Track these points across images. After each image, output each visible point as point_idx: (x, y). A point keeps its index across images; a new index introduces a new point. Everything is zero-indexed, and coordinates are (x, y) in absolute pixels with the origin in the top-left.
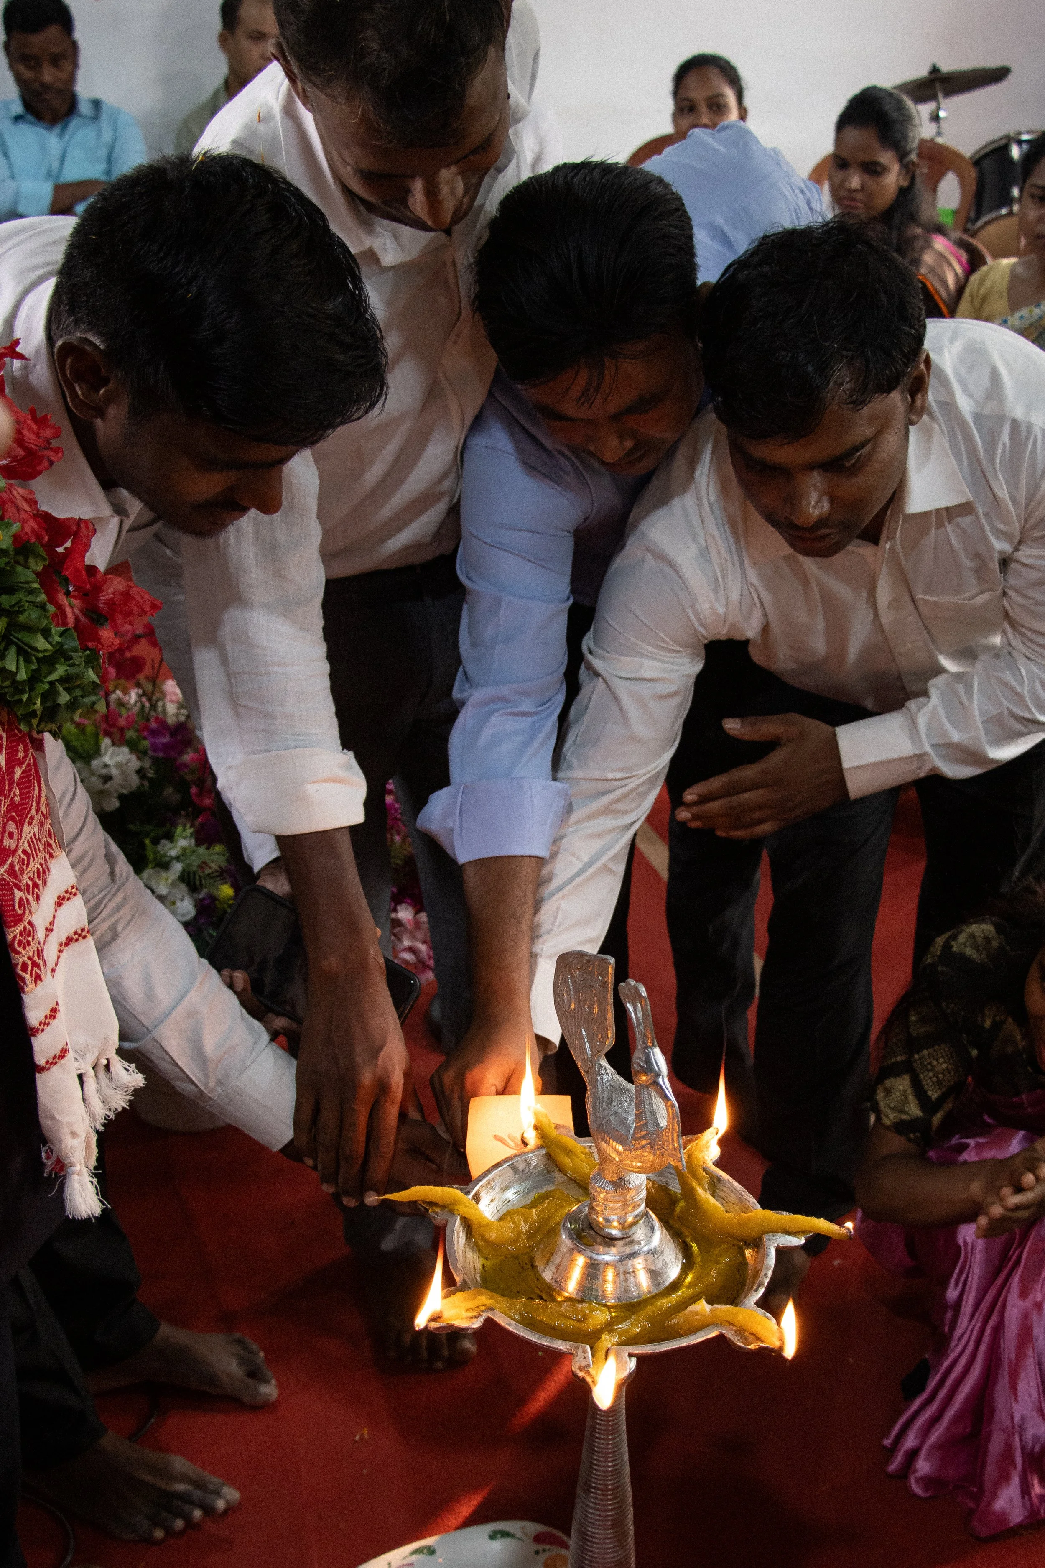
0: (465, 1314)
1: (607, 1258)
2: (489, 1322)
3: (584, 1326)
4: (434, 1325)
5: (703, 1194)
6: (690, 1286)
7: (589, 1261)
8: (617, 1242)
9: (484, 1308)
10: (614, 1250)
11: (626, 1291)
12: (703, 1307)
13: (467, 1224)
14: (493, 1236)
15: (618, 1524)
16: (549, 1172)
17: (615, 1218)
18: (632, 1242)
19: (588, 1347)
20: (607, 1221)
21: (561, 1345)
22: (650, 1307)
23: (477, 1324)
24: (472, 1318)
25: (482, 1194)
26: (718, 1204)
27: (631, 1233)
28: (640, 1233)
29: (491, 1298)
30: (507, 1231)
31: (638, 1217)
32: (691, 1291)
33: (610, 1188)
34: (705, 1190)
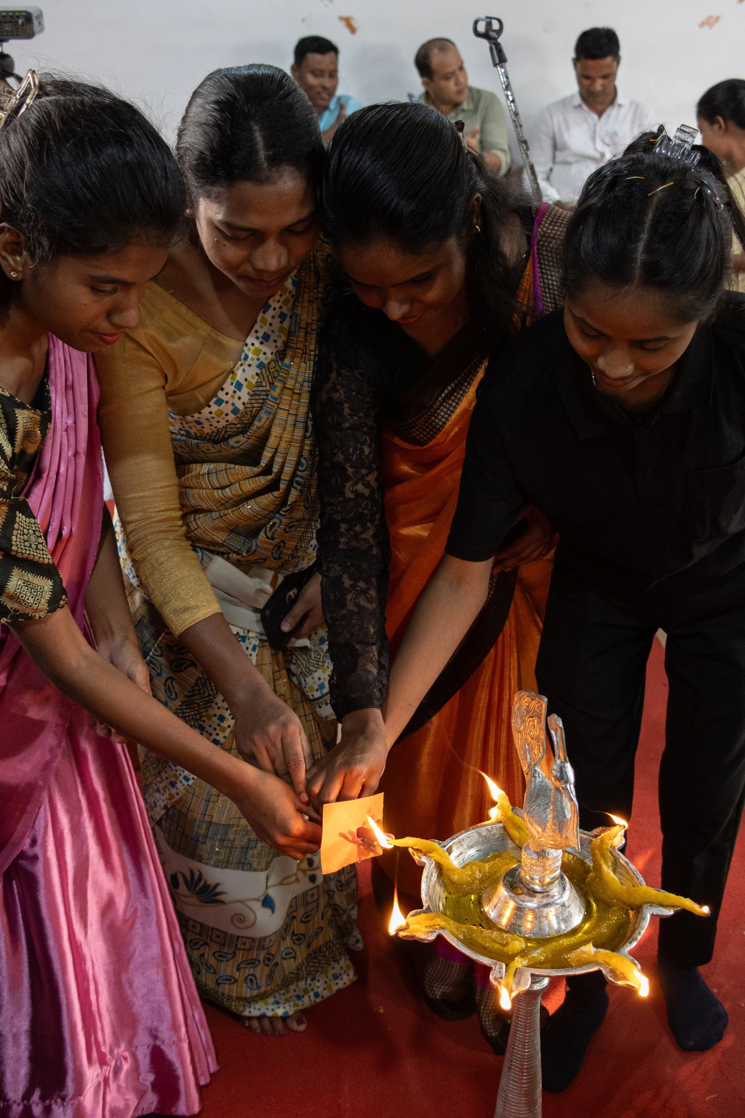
0: (424, 930)
1: (530, 905)
2: (440, 937)
3: (506, 949)
4: (402, 934)
5: (607, 870)
6: (586, 932)
7: (516, 904)
8: (537, 895)
9: (438, 927)
10: (535, 900)
11: (540, 929)
12: (589, 949)
13: (439, 867)
14: (456, 878)
15: (529, 1093)
16: (503, 839)
17: (537, 877)
18: (548, 896)
19: (504, 965)
20: (532, 879)
21: (485, 960)
22: (554, 944)
23: (432, 937)
24: (428, 932)
25: (454, 848)
26: (615, 877)
27: (548, 890)
28: (555, 890)
29: (445, 921)
30: (466, 876)
31: (554, 879)
32: (586, 936)
33: (535, 856)
34: (609, 867)
